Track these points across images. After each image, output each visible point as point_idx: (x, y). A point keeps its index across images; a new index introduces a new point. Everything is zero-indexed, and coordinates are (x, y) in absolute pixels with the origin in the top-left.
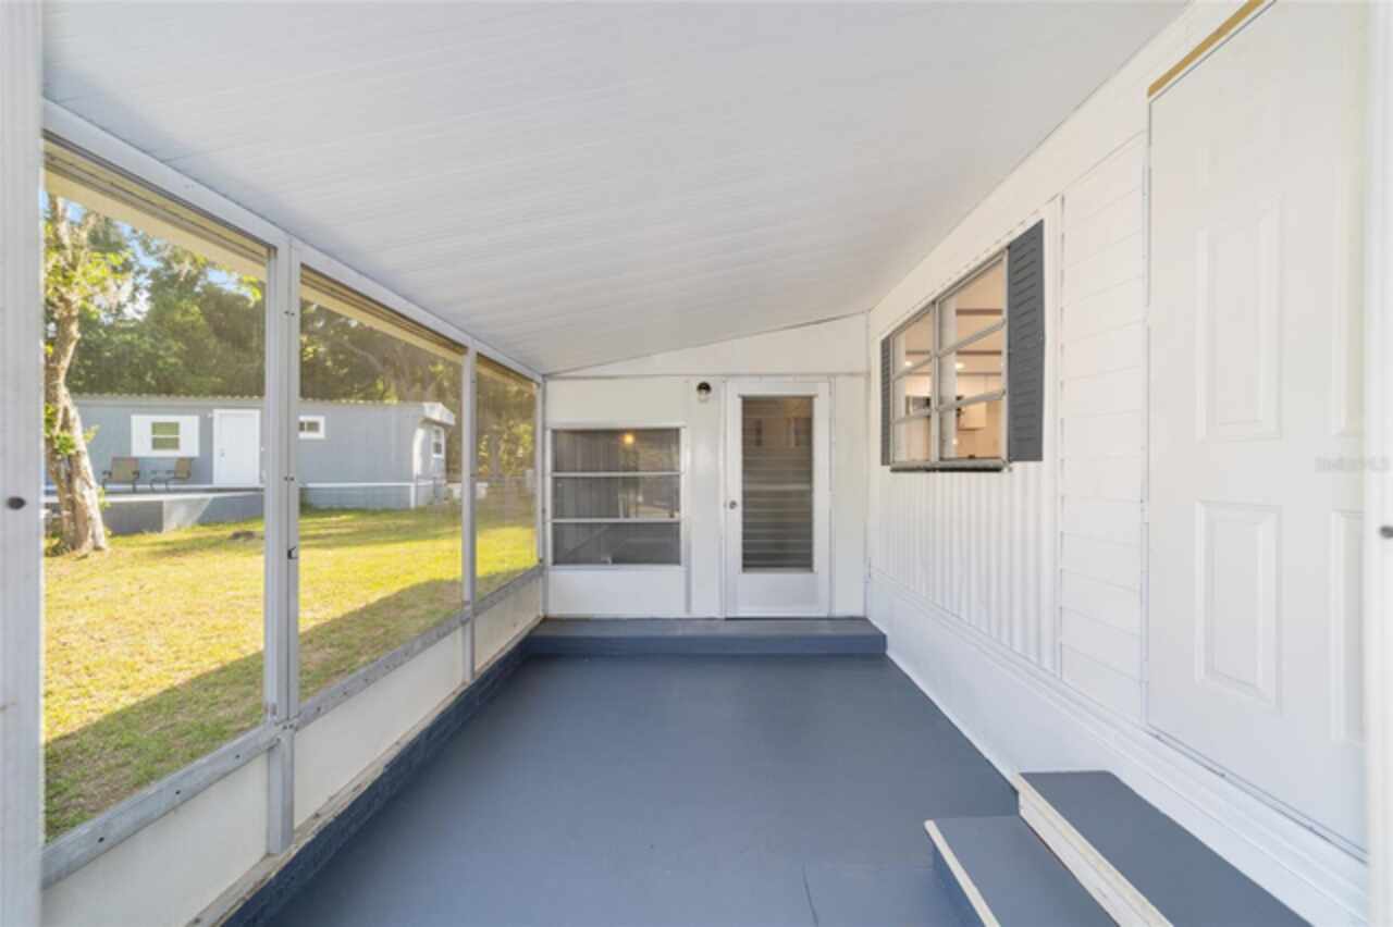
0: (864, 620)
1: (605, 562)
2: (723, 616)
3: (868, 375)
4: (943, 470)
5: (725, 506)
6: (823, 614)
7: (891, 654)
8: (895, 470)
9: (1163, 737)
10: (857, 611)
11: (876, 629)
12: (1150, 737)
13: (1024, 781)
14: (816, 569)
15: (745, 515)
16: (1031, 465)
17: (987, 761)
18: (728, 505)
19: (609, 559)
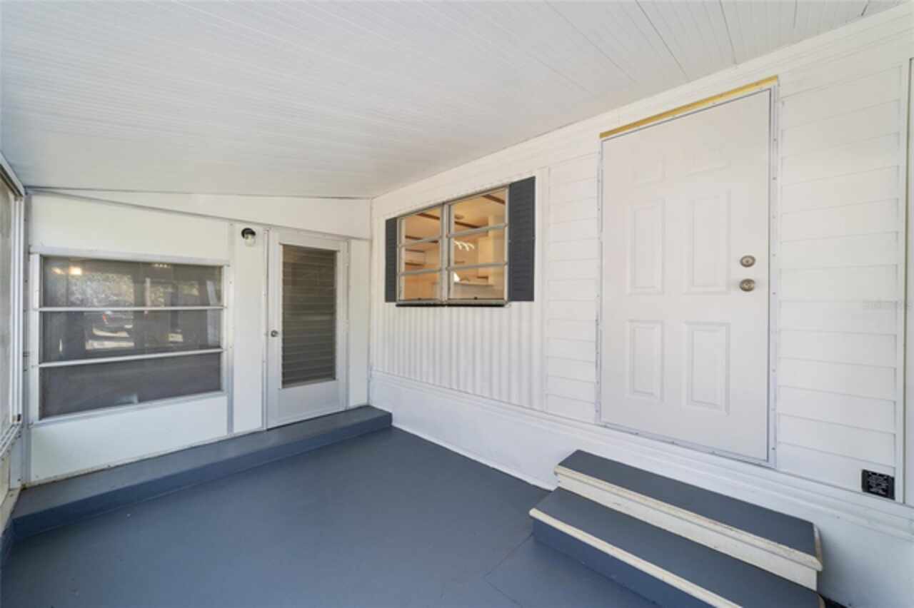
0: (367, 408)
1: (130, 403)
2: (265, 429)
3: (371, 241)
4: (450, 305)
5: (267, 335)
6: (342, 409)
7: (395, 424)
8: (398, 305)
9: (609, 425)
10: (363, 402)
11: (381, 411)
12: (599, 428)
13: (563, 468)
14: (337, 377)
15: (284, 340)
16: (525, 304)
17: (494, 469)
18: (270, 333)
19: (135, 399)
